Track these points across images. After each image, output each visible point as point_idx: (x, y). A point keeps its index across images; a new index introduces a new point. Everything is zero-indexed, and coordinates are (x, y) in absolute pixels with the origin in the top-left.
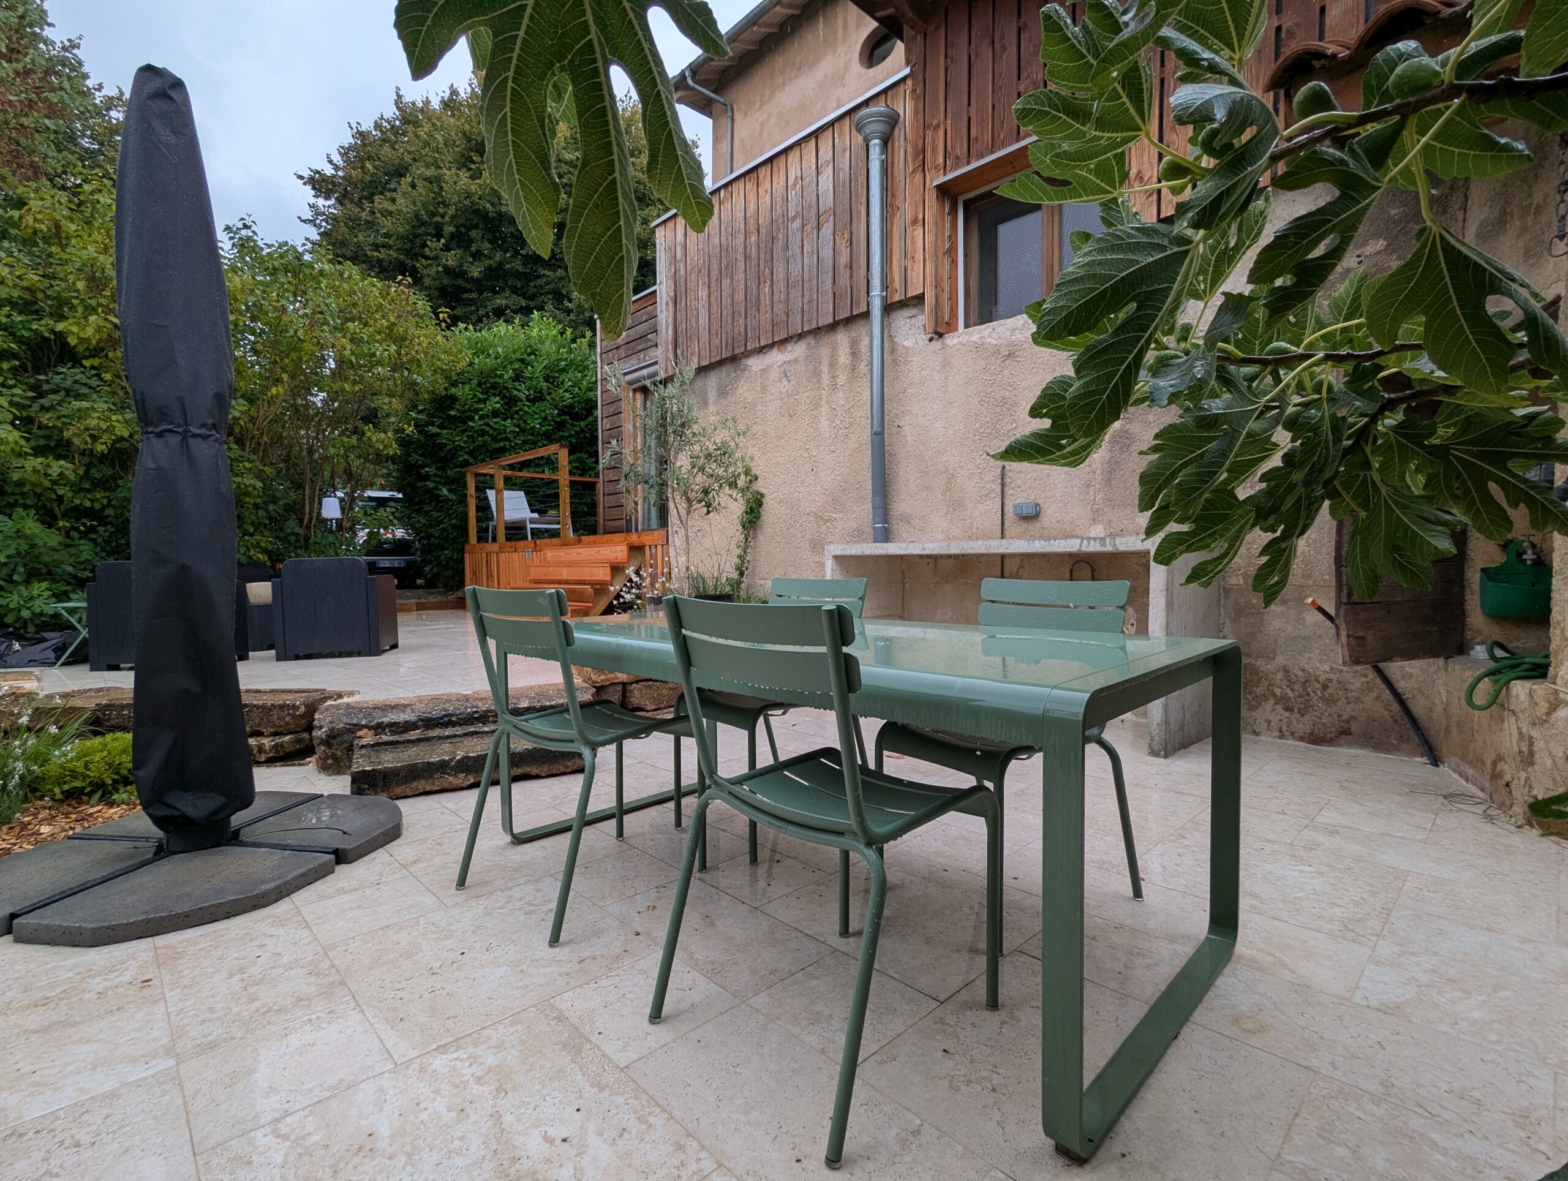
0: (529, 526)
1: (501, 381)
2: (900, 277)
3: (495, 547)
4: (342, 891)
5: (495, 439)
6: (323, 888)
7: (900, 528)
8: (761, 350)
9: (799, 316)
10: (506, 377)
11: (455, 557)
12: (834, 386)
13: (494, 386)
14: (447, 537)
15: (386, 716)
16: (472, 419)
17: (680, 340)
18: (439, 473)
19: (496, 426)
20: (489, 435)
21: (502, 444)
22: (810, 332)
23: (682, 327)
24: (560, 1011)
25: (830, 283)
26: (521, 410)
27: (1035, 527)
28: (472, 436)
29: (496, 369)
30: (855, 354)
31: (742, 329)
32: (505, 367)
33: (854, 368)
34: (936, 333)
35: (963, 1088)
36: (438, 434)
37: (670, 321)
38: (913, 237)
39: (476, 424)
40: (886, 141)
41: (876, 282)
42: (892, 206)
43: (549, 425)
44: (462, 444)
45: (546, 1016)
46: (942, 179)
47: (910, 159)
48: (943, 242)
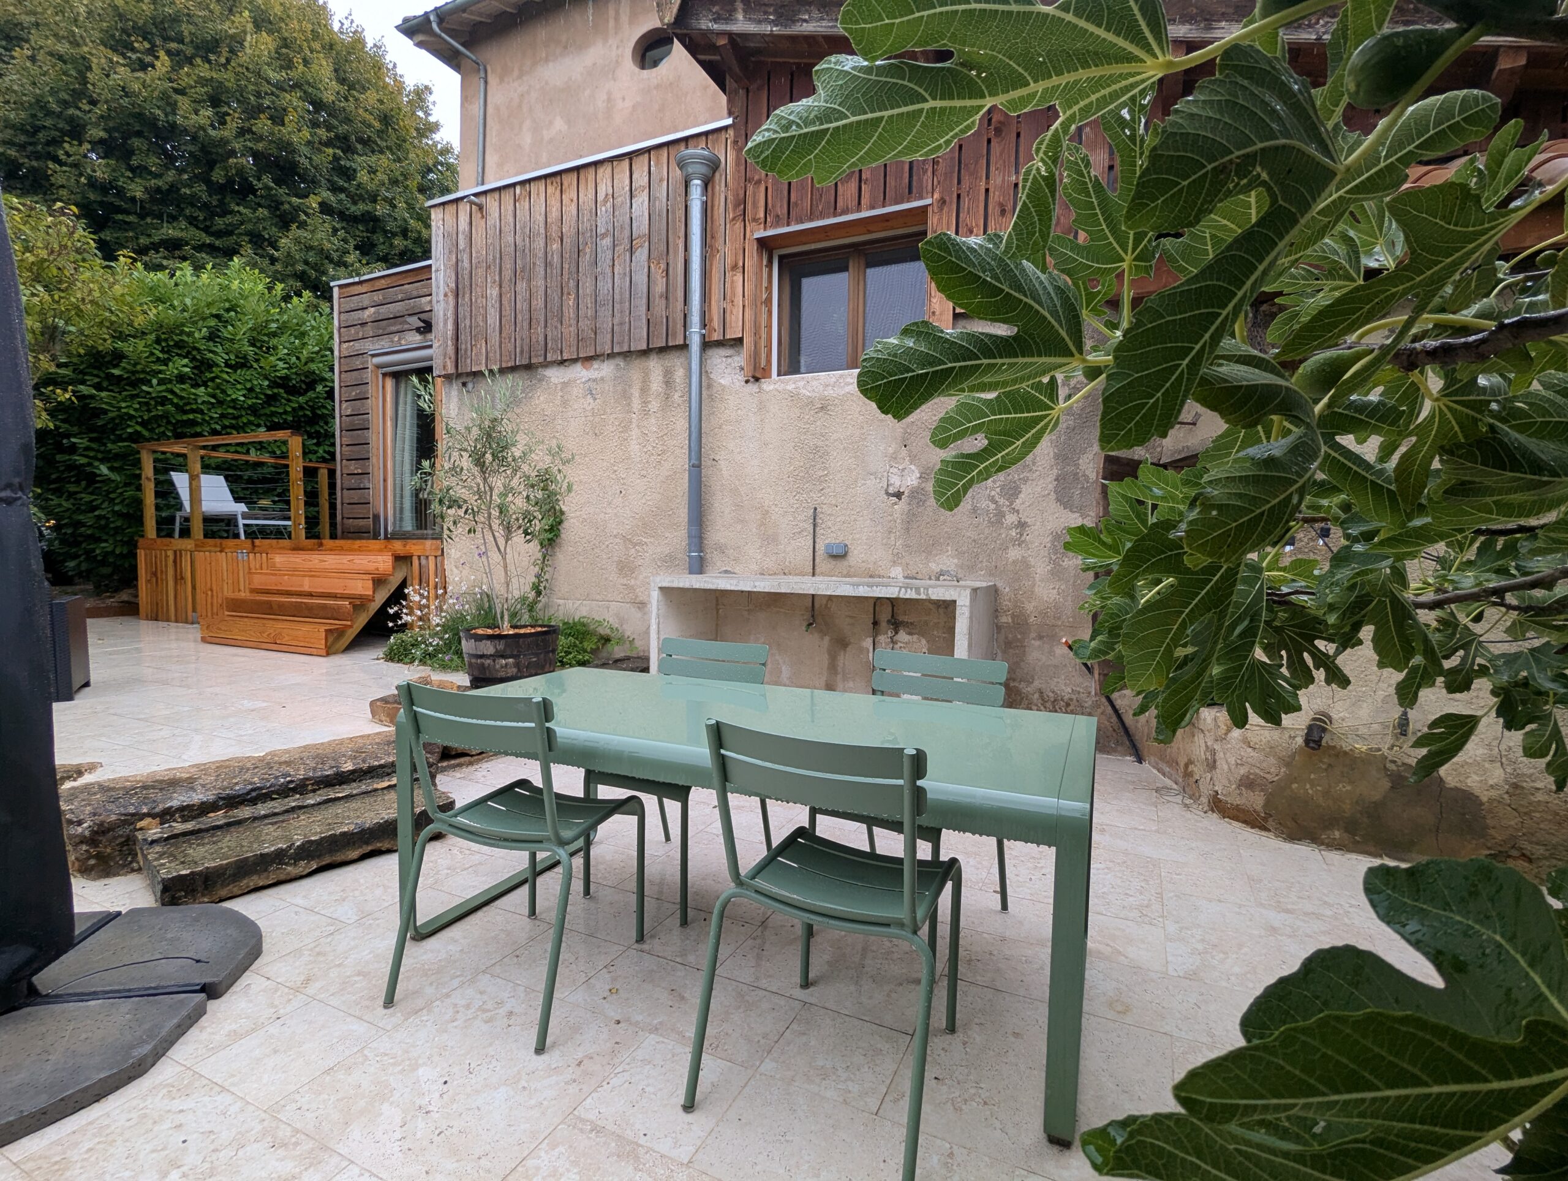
0: (241, 522)
1: (190, 340)
2: (719, 318)
3: (187, 544)
4: (236, 1036)
5: (181, 410)
6: (204, 1036)
7: (714, 558)
8: (562, 363)
9: (609, 336)
10: (197, 335)
11: (118, 551)
12: (646, 413)
13: (180, 345)
14: (106, 526)
15: (171, 798)
16: (148, 383)
17: (462, 337)
18: (93, 445)
19: (184, 394)
20: (172, 403)
21: (191, 416)
22: (619, 354)
23: (465, 324)
24: (592, 1122)
25: (644, 308)
26: (217, 377)
27: (842, 565)
28: (147, 404)
29: (183, 325)
30: (668, 383)
31: (541, 338)
32: (195, 323)
33: (668, 397)
34: (753, 377)
35: (964, 1107)
36: (92, 397)
37: (450, 314)
38: (732, 282)
39: (154, 388)
40: (707, 183)
41: (695, 318)
42: (711, 247)
43: (257, 398)
44: (132, 412)
45: (582, 1130)
46: (761, 234)
47: (730, 206)
48: (761, 291)
